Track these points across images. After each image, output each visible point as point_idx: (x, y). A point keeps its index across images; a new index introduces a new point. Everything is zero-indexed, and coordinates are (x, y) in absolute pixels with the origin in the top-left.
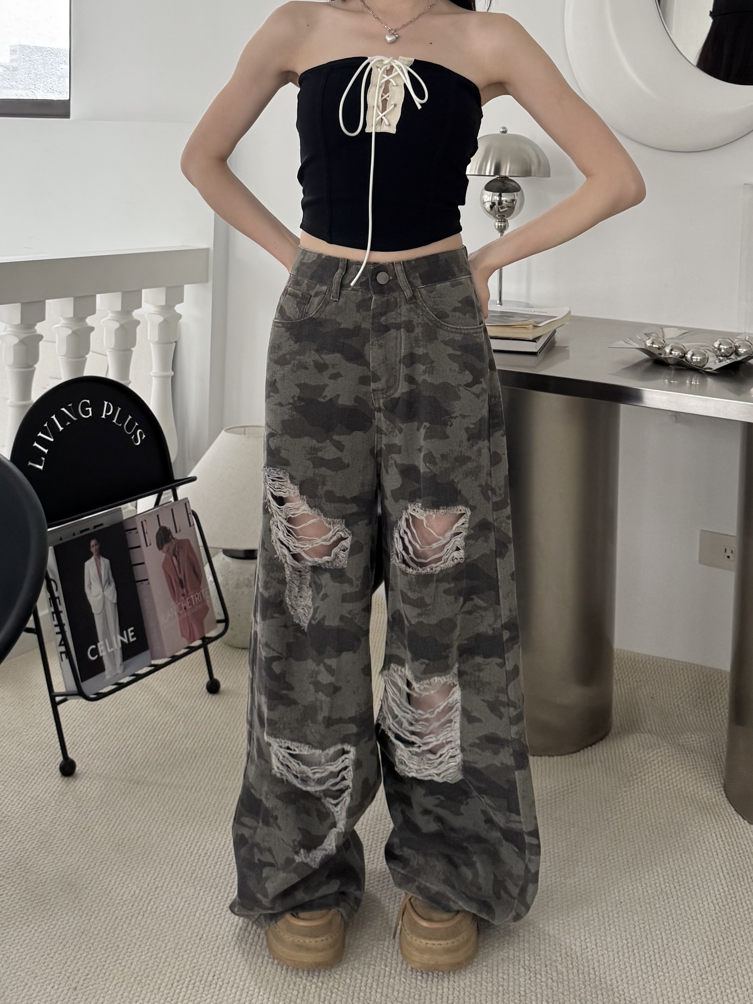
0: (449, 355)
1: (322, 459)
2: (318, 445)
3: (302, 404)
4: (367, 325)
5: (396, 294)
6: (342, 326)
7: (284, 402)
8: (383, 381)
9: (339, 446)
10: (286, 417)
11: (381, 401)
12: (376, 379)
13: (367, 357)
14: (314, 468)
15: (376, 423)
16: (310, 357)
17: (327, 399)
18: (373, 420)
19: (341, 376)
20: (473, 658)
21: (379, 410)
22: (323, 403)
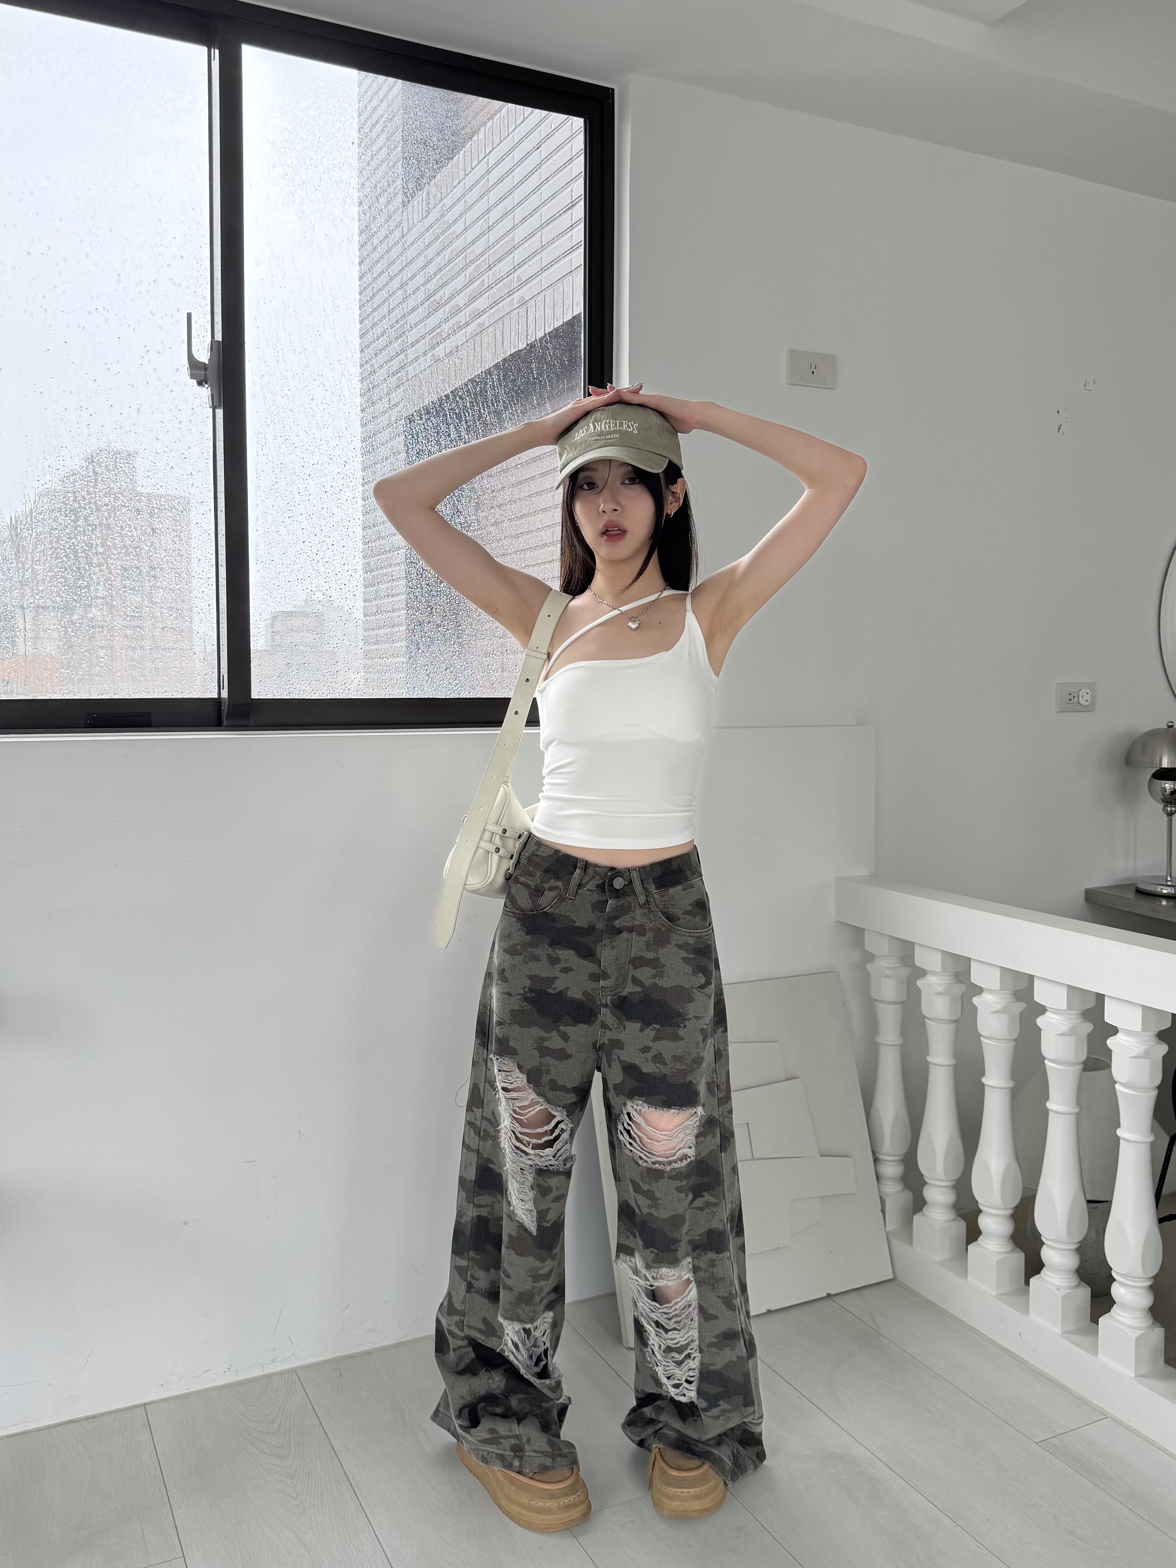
0: (682, 958)
1: (548, 1048)
2: (545, 1035)
3: (533, 995)
4: (600, 925)
5: (630, 899)
6: (577, 925)
7: (512, 992)
8: (613, 979)
9: (565, 1037)
10: (516, 1007)
11: (609, 998)
12: (605, 976)
13: (598, 956)
14: (540, 1057)
15: (600, 1018)
16: (543, 950)
17: (556, 991)
18: (599, 1016)
19: (572, 970)
20: (706, 1254)
21: (606, 1006)
22: (553, 994)
